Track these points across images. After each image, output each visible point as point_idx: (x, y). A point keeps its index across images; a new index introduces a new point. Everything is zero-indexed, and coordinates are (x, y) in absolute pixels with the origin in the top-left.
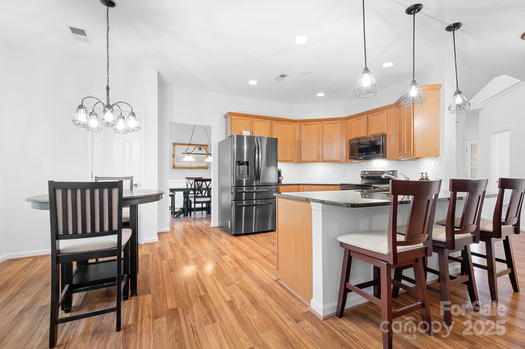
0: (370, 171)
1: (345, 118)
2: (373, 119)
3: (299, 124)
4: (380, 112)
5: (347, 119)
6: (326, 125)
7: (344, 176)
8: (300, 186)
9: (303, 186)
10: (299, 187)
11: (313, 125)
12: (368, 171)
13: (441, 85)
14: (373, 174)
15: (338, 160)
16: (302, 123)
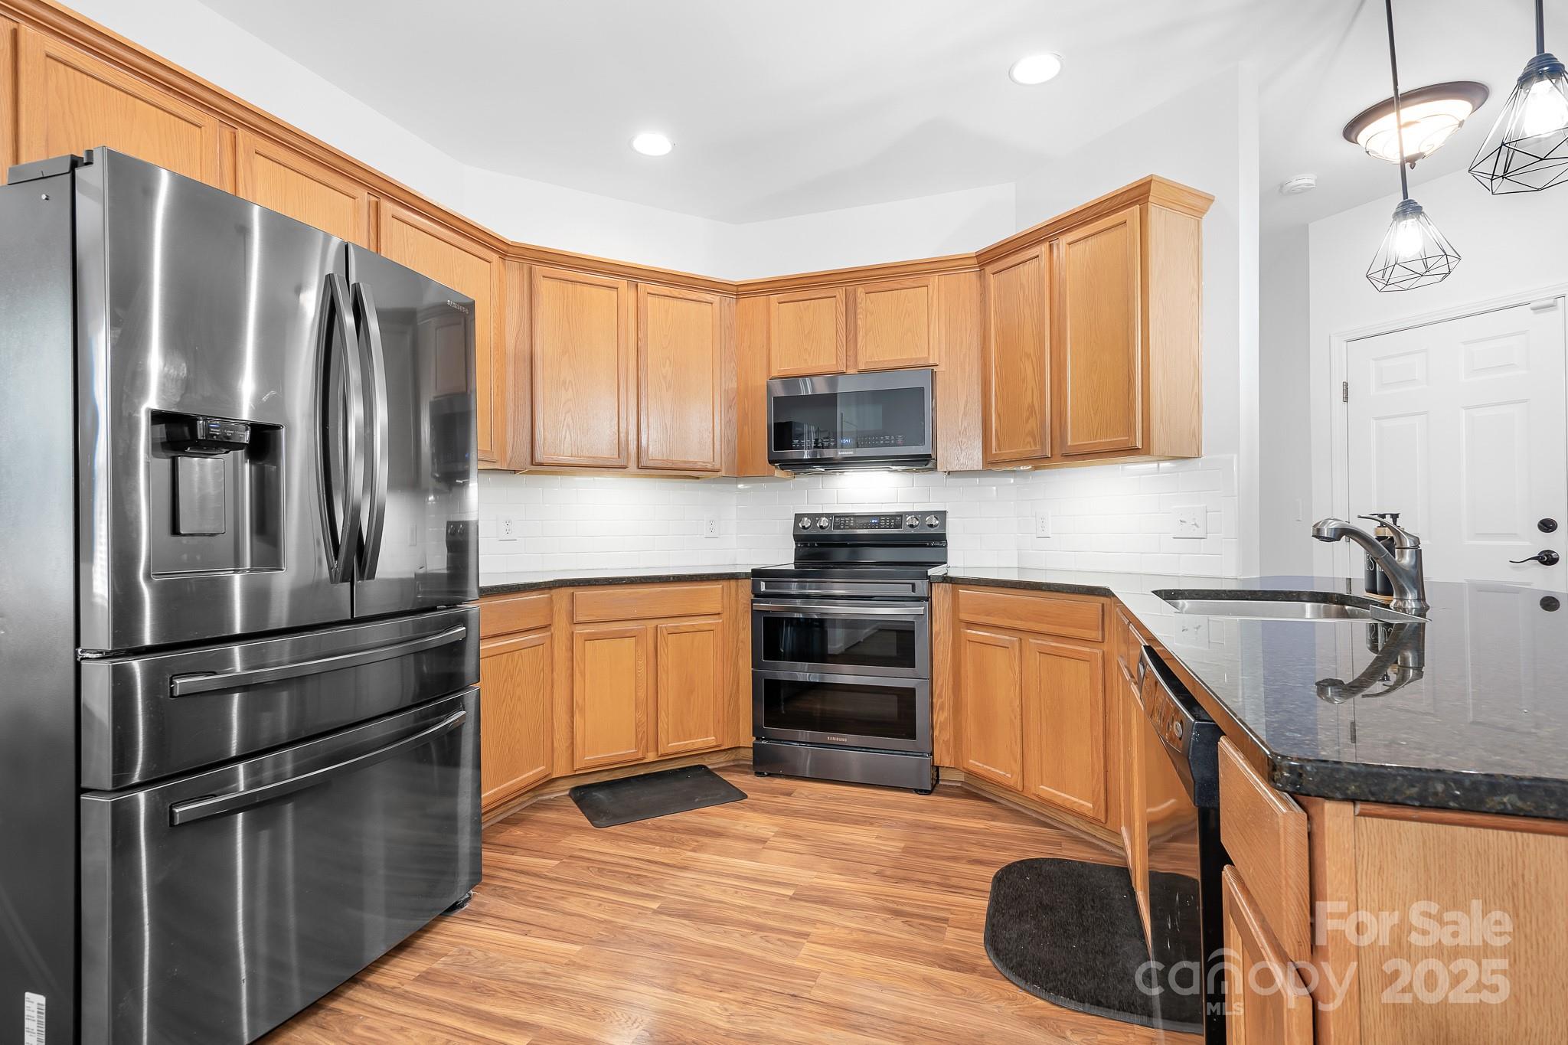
0: (836, 516)
1: (735, 289)
2: (873, 305)
3: (521, 269)
4: (908, 283)
5: (740, 291)
6: (656, 299)
7: (712, 535)
8: (556, 593)
9: (570, 590)
10: (551, 599)
11: (594, 289)
12: (828, 515)
13: (1213, 201)
14: (851, 528)
15: (709, 466)
16: (538, 269)
